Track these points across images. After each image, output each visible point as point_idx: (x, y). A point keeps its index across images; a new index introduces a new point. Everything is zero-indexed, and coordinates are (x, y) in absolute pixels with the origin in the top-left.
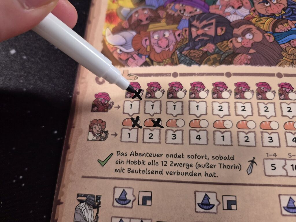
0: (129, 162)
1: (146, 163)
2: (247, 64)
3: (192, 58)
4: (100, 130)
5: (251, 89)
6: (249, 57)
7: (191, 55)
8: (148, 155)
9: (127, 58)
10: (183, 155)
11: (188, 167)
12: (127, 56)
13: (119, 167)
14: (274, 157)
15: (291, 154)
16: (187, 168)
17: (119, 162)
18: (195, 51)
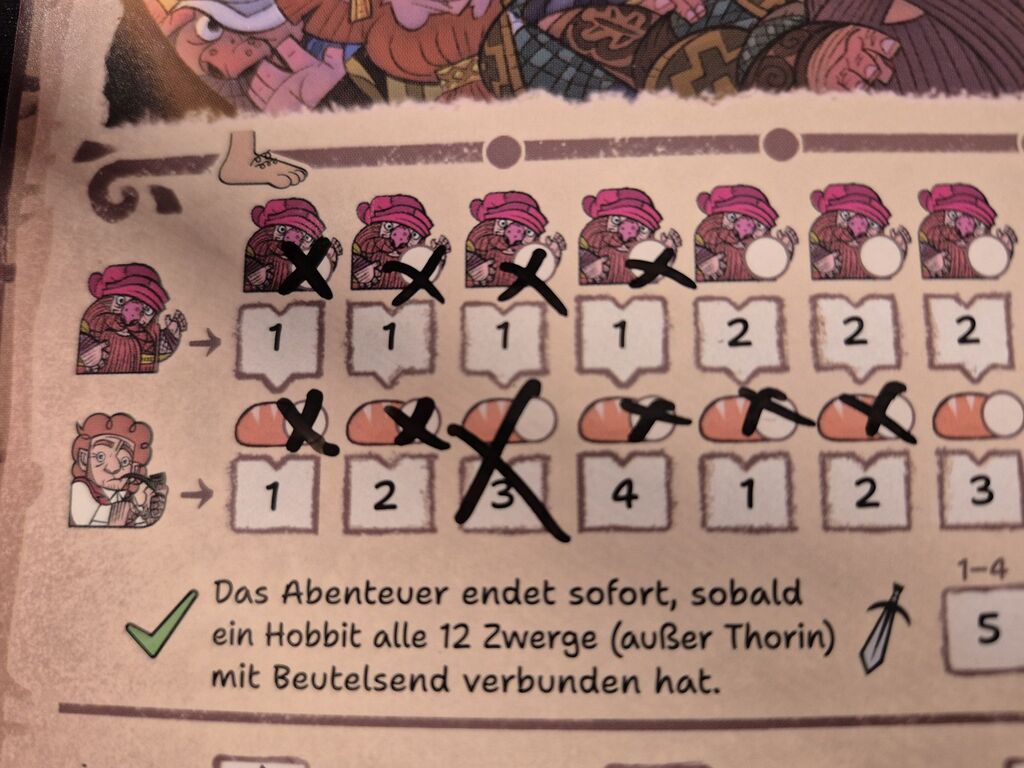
0: (280, 634)
1: (366, 637)
2: (873, 84)
3: (593, 51)
4: (126, 470)
5: (894, 223)
6: (889, 46)
7: (586, 34)
8: (373, 596)
9: (248, 61)
10: (547, 589)
11: (572, 649)
12: (248, 53)
13: (229, 658)
14: (995, 580)
16: (568, 655)
17: (227, 637)
18: (606, 14)
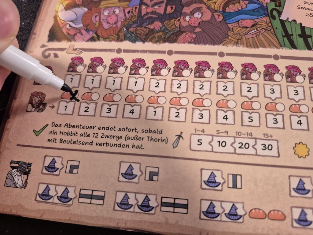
0: (62, 133)
1: (78, 135)
2: (190, 43)
3: (138, 35)
4: (39, 102)
6: (194, 36)
7: (137, 32)
8: (81, 127)
9: (75, 33)
10: (114, 128)
11: (117, 139)
12: (76, 31)
13: (52, 137)
14: (202, 133)
15: (219, 131)
17: (52, 133)
18: (142, 29)
